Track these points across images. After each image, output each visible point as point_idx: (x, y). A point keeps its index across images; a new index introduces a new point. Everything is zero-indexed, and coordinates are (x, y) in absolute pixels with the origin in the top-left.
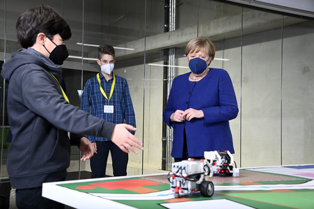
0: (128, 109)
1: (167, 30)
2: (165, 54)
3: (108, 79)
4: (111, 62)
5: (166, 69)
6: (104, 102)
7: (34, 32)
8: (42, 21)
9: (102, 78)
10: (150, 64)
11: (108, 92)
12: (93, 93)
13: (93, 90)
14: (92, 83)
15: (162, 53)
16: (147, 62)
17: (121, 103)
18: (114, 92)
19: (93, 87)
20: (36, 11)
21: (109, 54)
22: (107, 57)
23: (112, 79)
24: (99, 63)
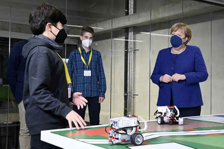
0: (101, 74)
1: (127, 13)
2: (125, 32)
3: (87, 51)
4: (91, 38)
5: (127, 43)
6: (84, 68)
7: (44, 23)
8: (47, 14)
9: (83, 50)
10: (115, 39)
11: (87, 61)
12: (76, 61)
13: (76, 59)
14: (75, 54)
15: (124, 31)
16: (113, 38)
17: (96, 69)
18: (91, 61)
19: (75, 57)
20: (42, 8)
21: (90, 32)
22: (88, 34)
23: (90, 51)
24: (81, 39)
